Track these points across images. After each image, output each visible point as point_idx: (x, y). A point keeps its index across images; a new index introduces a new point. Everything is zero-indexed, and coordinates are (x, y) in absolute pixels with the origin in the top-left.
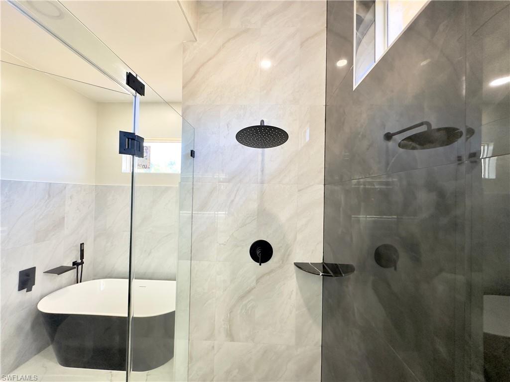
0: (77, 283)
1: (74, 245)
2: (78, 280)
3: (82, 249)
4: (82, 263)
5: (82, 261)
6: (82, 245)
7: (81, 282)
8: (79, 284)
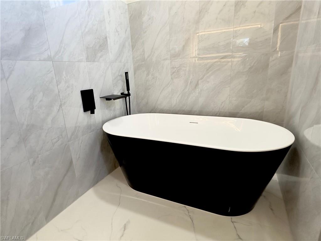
0: (128, 115)
1: (120, 74)
2: (128, 112)
3: (127, 79)
4: (129, 95)
5: (129, 92)
6: (126, 73)
7: (130, 114)
8: (129, 116)
